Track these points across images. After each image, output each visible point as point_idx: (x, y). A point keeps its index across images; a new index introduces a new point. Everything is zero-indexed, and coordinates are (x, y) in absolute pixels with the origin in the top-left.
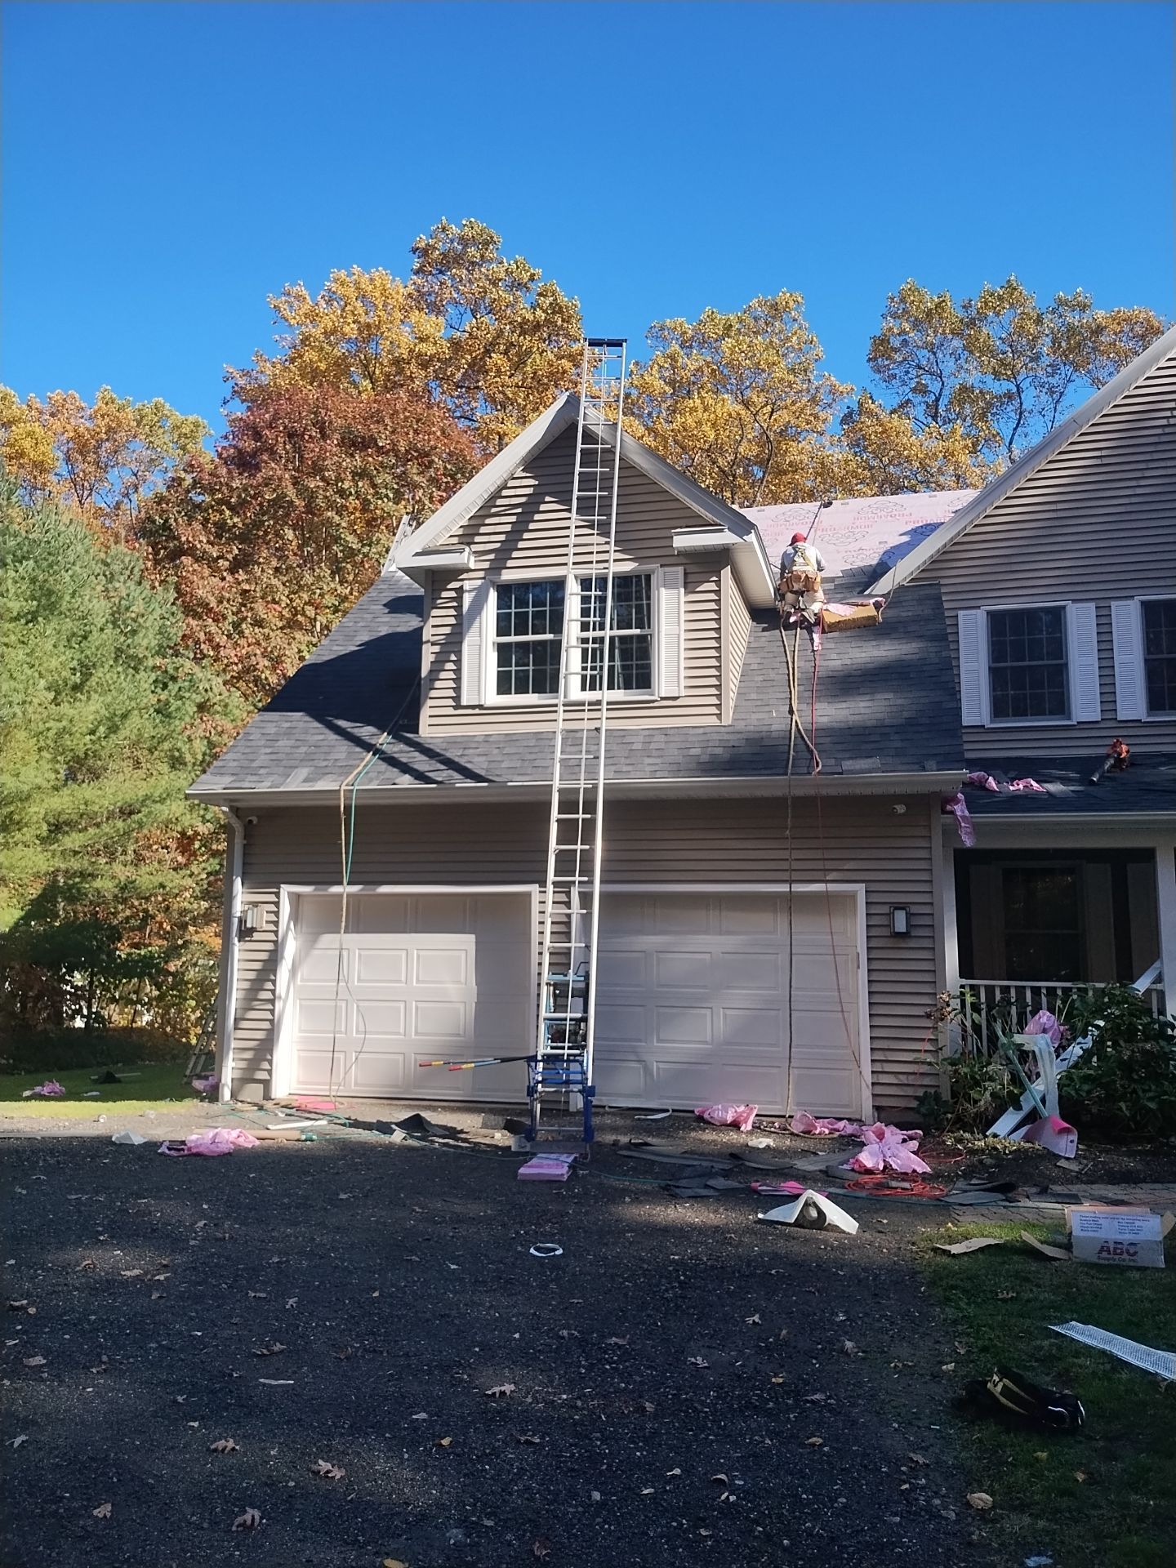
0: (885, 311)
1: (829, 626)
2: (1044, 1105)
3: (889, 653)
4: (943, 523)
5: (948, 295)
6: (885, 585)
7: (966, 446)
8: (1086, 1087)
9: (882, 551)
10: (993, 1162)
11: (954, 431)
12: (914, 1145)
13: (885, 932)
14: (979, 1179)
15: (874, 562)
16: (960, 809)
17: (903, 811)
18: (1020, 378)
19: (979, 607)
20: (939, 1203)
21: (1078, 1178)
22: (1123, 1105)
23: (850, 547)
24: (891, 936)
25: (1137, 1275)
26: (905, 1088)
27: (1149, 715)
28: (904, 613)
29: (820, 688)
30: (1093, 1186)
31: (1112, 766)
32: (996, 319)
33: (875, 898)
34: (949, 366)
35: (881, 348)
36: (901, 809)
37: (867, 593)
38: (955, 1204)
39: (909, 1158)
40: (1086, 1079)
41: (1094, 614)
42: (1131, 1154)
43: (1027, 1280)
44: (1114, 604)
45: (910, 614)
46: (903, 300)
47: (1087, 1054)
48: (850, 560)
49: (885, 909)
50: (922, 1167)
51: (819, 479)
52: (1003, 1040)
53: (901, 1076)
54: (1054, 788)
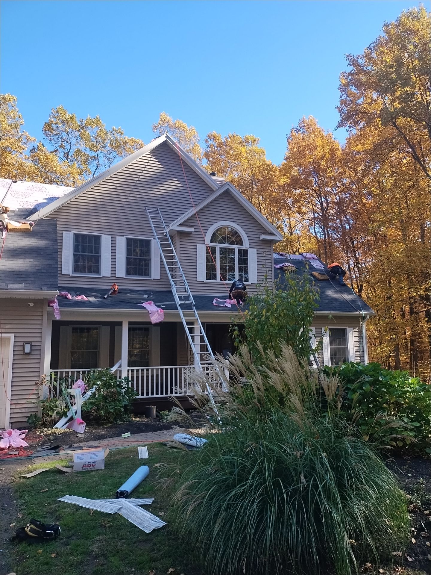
0: (50, 114)
1: (10, 230)
2: (76, 415)
3: (33, 244)
4: (59, 198)
5: (75, 115)
6: (35, 217)
7: (77, 172)
8: (90, 406)
9: (35, 204)
10: (53, 438)
11: (73, 165)
12: (23, 436)
13: (21, 353)
14: (47, 445)
15: (32, 208)
16: (56, 305)
17: (32, 305)
18: (98, 152)
19: (71, 231)
20: (29, 458)
21: (84, 440)
22: (102, 411)
23: (22, 200)
24: (23, 354)
25: (94, 473)
26: (24, 414)
27: (126, 276)
28: (41, 229)
29: (4, 254)
30: (88, 442)
31: (112, 293)
32: (91, 129)
33: (17, 340)
34: (73, 141)
35: (48, 127)
36: (31, 304)
37: (27, 219)
38: (35, 457)
39: (20, 442)
40: (91, 403)
41: (111, 239)
42: (104, 428)
43: (54, 482)
44: (117, 237)
45: (44, 230)
46: (58, 112)
47: (94, 394)
48: (22, 205)
49: (22, 344)
50: (25, 444)
51: (19, 171)
52: (64, 392)
53: (22, 409)
54: (92, 299)
